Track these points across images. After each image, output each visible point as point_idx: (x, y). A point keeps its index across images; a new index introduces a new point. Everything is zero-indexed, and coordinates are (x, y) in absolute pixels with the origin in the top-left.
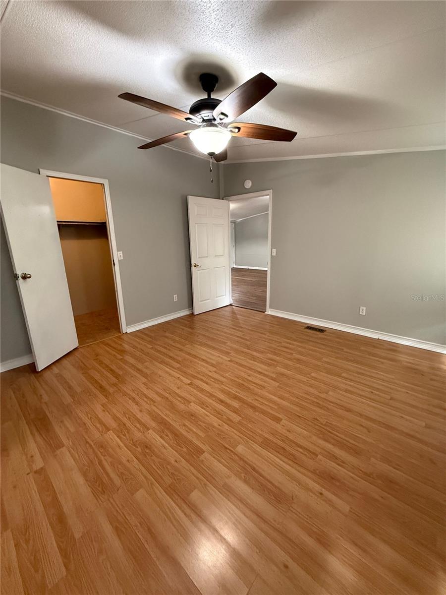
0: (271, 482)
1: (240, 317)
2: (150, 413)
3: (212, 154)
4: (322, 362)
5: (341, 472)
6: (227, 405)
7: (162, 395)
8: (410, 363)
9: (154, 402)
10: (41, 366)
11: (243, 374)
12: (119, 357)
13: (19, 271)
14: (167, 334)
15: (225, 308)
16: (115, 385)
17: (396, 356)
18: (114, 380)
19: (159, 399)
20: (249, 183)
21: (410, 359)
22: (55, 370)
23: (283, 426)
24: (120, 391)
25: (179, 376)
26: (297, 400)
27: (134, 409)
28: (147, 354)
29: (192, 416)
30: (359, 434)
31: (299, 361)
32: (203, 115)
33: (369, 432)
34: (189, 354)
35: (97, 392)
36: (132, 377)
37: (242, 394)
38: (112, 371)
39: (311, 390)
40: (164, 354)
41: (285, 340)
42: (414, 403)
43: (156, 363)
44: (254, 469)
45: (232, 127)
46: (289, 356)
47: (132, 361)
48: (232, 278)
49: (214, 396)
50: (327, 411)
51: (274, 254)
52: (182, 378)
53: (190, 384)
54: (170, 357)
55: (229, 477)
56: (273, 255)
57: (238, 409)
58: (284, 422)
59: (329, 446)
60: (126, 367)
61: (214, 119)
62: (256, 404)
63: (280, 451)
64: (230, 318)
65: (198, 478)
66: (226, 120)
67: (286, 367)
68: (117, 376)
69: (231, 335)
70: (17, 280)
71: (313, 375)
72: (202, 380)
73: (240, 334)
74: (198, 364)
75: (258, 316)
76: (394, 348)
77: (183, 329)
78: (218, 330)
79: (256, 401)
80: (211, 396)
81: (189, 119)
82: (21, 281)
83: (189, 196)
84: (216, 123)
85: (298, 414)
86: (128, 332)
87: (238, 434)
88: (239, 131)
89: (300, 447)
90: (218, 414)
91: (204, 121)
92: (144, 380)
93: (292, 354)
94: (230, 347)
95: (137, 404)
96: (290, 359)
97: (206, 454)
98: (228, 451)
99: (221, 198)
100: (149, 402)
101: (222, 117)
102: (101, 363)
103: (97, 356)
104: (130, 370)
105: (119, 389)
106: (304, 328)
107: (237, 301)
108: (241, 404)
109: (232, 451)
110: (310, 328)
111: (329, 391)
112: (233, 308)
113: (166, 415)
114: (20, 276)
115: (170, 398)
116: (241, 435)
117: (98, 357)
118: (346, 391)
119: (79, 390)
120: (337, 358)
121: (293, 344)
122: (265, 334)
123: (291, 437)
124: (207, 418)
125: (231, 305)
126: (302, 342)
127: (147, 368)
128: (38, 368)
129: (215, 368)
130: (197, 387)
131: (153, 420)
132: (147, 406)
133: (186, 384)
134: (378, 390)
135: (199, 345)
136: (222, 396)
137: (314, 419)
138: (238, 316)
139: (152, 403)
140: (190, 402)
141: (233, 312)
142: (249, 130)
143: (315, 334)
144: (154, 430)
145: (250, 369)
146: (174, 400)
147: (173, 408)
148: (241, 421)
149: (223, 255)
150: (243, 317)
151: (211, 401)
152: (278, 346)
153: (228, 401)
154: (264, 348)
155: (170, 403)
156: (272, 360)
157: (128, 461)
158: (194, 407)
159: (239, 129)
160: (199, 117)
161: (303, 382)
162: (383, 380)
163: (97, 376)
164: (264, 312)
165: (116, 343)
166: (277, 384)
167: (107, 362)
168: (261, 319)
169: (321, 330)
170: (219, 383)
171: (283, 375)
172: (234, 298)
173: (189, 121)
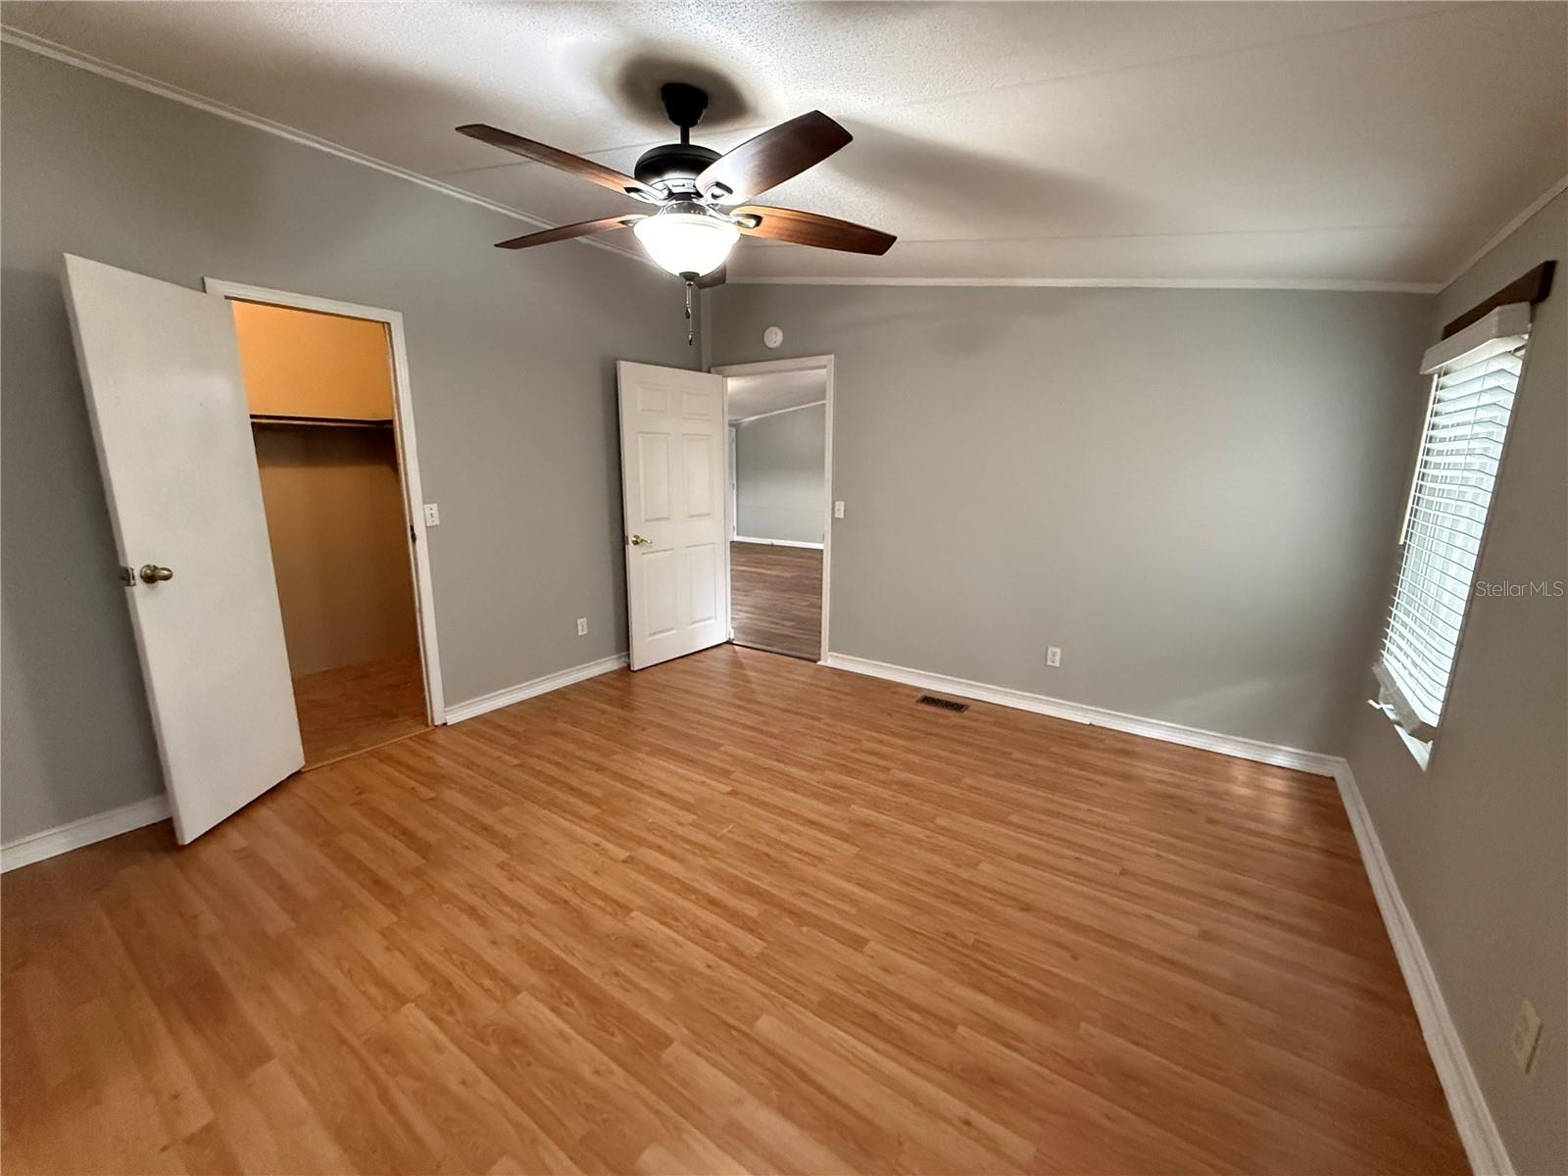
0: (846, 1107)
1: (754, 674)
2: (522, 948)
3: (690, 277)
4: (962, 788)
5: (1014, 1063)
6: (729, 914)
7: (551, 893)
8: (1164, 782)
9: (530, 914)
10: (190, 830)
11: (766, 828)
12: (425, 792)
13: (135, 560)
14: (560, 725)
15: (714, 650)
16: (418, 874)
17: (1133, 766)
18: (413, 859)
19: (543, 906)
20: (776, 334)
21: (1163, 773)
22: (235, 838)
23: (872, 957)
24: (432, 887)
25: (597, 839)
26: (904, 889)
27: (474, 935)
28: (507, 783)
29: (636, 946)
30: (1053, 966)
31: (907, 787)
32: (669, 184)
33: (1075, 958)
34: (623, 779)
35: (365, 896)
36: (468, 848)
37: (764, 882)
38: (406, 835)
39: (938, 861)
40: (553, 781)
41: (868, 733)
42: (1174, 880)
43: (534, 808)
44: (803, 1076)
45: (742, 215)
46: (882, 776)
47: (463, 802)
48: (731, 570)
49: (694, 891)
50: (976, 913)
51: (840, 514)
52: (606, 844)
53: (630, 861)
54: (572, 789)
55: (739, 1102)
56: (837, 516)
57: (756, 922)
58: (872, 946)
59: (984, 1002)
60: (448, 822)
61: (699, 195)
62: (802, 904)
63: (868, 1024)
64: (727, 679)
65: (657, 1113)
66: (726, 200)
67: (875, 804)
68: (423, 849)
69: (733, 722)
70: (129, 585)
71: (940, 821)
72: (659, 848)
73: (752, 720)
74: (648, 804)
75: (802, 672)
76: (1127, 746)
77: (603, 712)
78: (698, 712)
79: (803, 898)
80: (686, 889)
81: (636, 190)
82: (139, 590)
83: (622, 362)
84: (701, 202)
85: (907, 925)
86: (449, 724)
87: (760, 986)
88: (757, 225)
89: (915, 1007)
90: (706, 936)
91: (671, 195)
92: (502, 856)
93: (889, 770)
94: (731, 755)
95: (483, 921)
96: (884, 784)
97: (676, 1047)
98: (734, 1033)
99: (705, 368)
100: (516, 916)
101: (718, 191)
102: (374, 813)
103: (360, 793)
104: (461, 830)
105: (428, 884)
106: (914, 700)
107: (744, 633)
108: (764, 906)
109: (744, 1033)
110: (930, 700)
111: (980, 861)
112: (735, 651)
113: (566, 949)
114: (137, 574)
115: (575, 901)
116: (766, 990)
117: (363, 796)
118: (1022, 859)
119: (309, 892)
120: (997, 775)
121: (890, 745)
122: (819, 720)
123: (891, 983)
124: (678, 950)
125: (729, 642)
126: (910, 738)
127: (505, 821)
128: (182, 835)
129: (694, 814)
130: (648, 867)
131: (530, 964)
132: (511, 928)
133: (616, 861)
134: (1093, 852)
135: (647, 753)
136: (713, 890)
137: (947, 934)
138: (751, 674)
139: (525, 917)
140: (631, 910)
141: (736, 663)
142: (786, 224)
143: (944, 717)
144: (533, 990)
145: (784, 812)
146: (586, 907)
147: (583, 927)
148: (766, 951)
149: (708, 515)
150: (761, 676)
151: (686, 904)
152: (854, 751)
153: (731, 901)
154: (818, 756)
155: (575, 914)
156: (839, 787)
157: (464, 1083)
158: (643, 924)
159: (759, 219)
160: (660, 186)
161: (918, 842)
162: (1105, 828)
163: (363, 851)
164: (815, 662)
165: (414, 752)
166: (854, 850)
167: (392, 809)
168: (809, 681)
169: (956, 706)
170: (706, 853)
171: (867, 825)
172: (736, 624)
173: (633, 195)
